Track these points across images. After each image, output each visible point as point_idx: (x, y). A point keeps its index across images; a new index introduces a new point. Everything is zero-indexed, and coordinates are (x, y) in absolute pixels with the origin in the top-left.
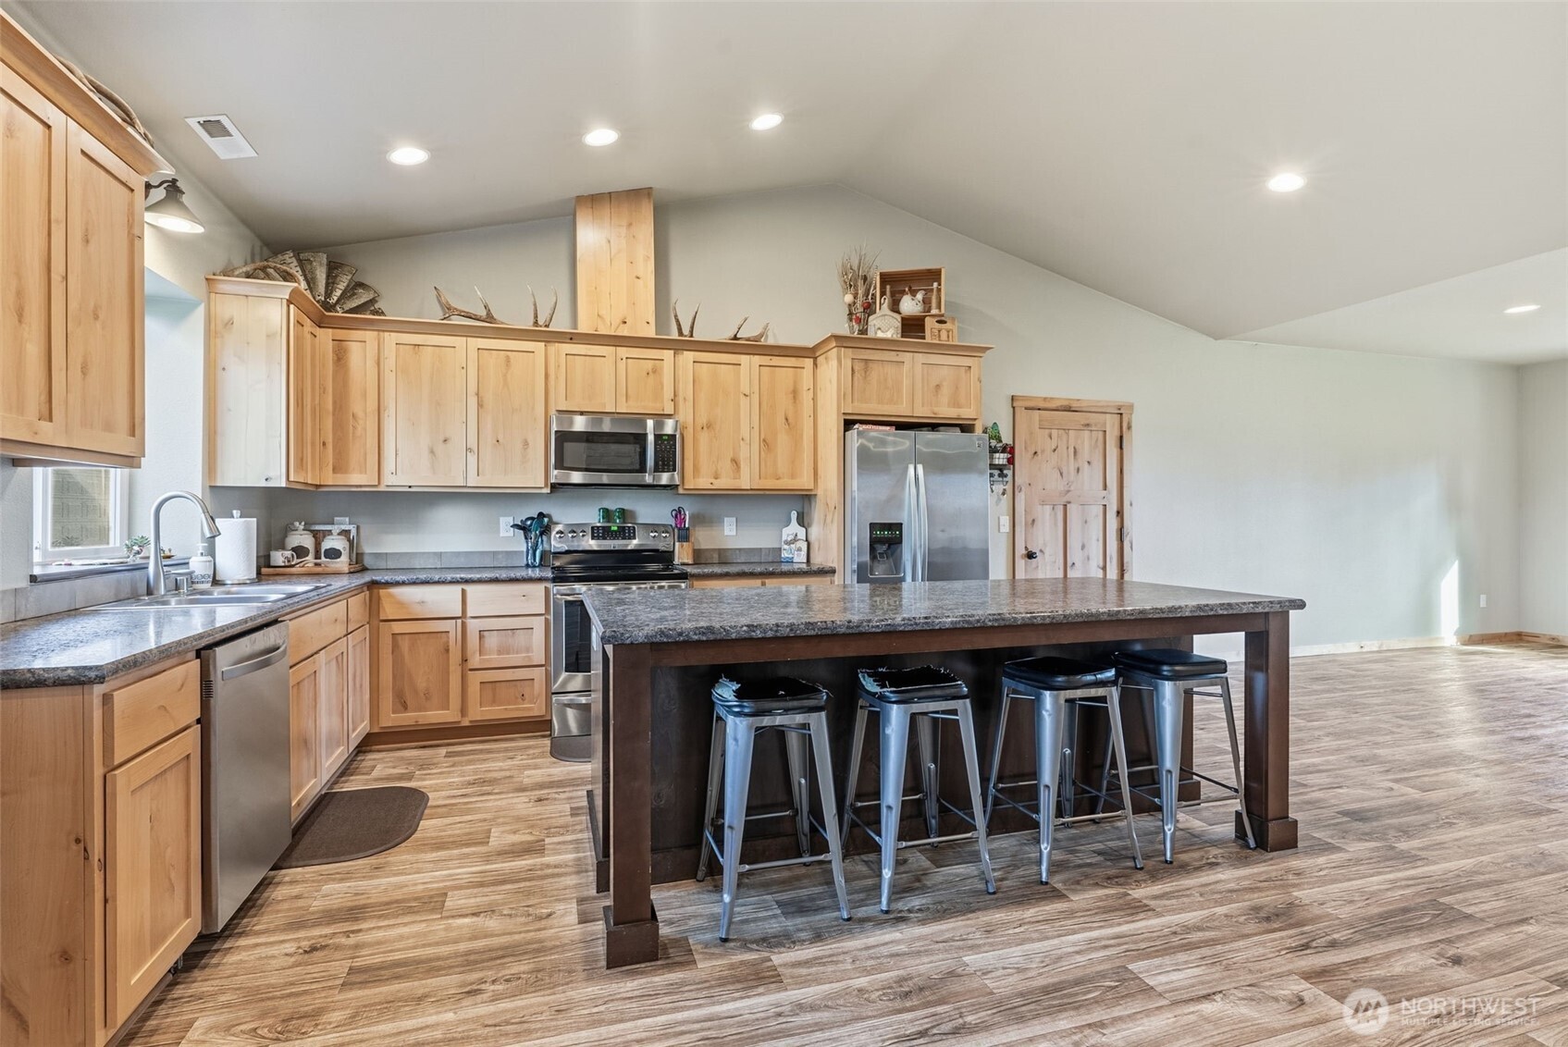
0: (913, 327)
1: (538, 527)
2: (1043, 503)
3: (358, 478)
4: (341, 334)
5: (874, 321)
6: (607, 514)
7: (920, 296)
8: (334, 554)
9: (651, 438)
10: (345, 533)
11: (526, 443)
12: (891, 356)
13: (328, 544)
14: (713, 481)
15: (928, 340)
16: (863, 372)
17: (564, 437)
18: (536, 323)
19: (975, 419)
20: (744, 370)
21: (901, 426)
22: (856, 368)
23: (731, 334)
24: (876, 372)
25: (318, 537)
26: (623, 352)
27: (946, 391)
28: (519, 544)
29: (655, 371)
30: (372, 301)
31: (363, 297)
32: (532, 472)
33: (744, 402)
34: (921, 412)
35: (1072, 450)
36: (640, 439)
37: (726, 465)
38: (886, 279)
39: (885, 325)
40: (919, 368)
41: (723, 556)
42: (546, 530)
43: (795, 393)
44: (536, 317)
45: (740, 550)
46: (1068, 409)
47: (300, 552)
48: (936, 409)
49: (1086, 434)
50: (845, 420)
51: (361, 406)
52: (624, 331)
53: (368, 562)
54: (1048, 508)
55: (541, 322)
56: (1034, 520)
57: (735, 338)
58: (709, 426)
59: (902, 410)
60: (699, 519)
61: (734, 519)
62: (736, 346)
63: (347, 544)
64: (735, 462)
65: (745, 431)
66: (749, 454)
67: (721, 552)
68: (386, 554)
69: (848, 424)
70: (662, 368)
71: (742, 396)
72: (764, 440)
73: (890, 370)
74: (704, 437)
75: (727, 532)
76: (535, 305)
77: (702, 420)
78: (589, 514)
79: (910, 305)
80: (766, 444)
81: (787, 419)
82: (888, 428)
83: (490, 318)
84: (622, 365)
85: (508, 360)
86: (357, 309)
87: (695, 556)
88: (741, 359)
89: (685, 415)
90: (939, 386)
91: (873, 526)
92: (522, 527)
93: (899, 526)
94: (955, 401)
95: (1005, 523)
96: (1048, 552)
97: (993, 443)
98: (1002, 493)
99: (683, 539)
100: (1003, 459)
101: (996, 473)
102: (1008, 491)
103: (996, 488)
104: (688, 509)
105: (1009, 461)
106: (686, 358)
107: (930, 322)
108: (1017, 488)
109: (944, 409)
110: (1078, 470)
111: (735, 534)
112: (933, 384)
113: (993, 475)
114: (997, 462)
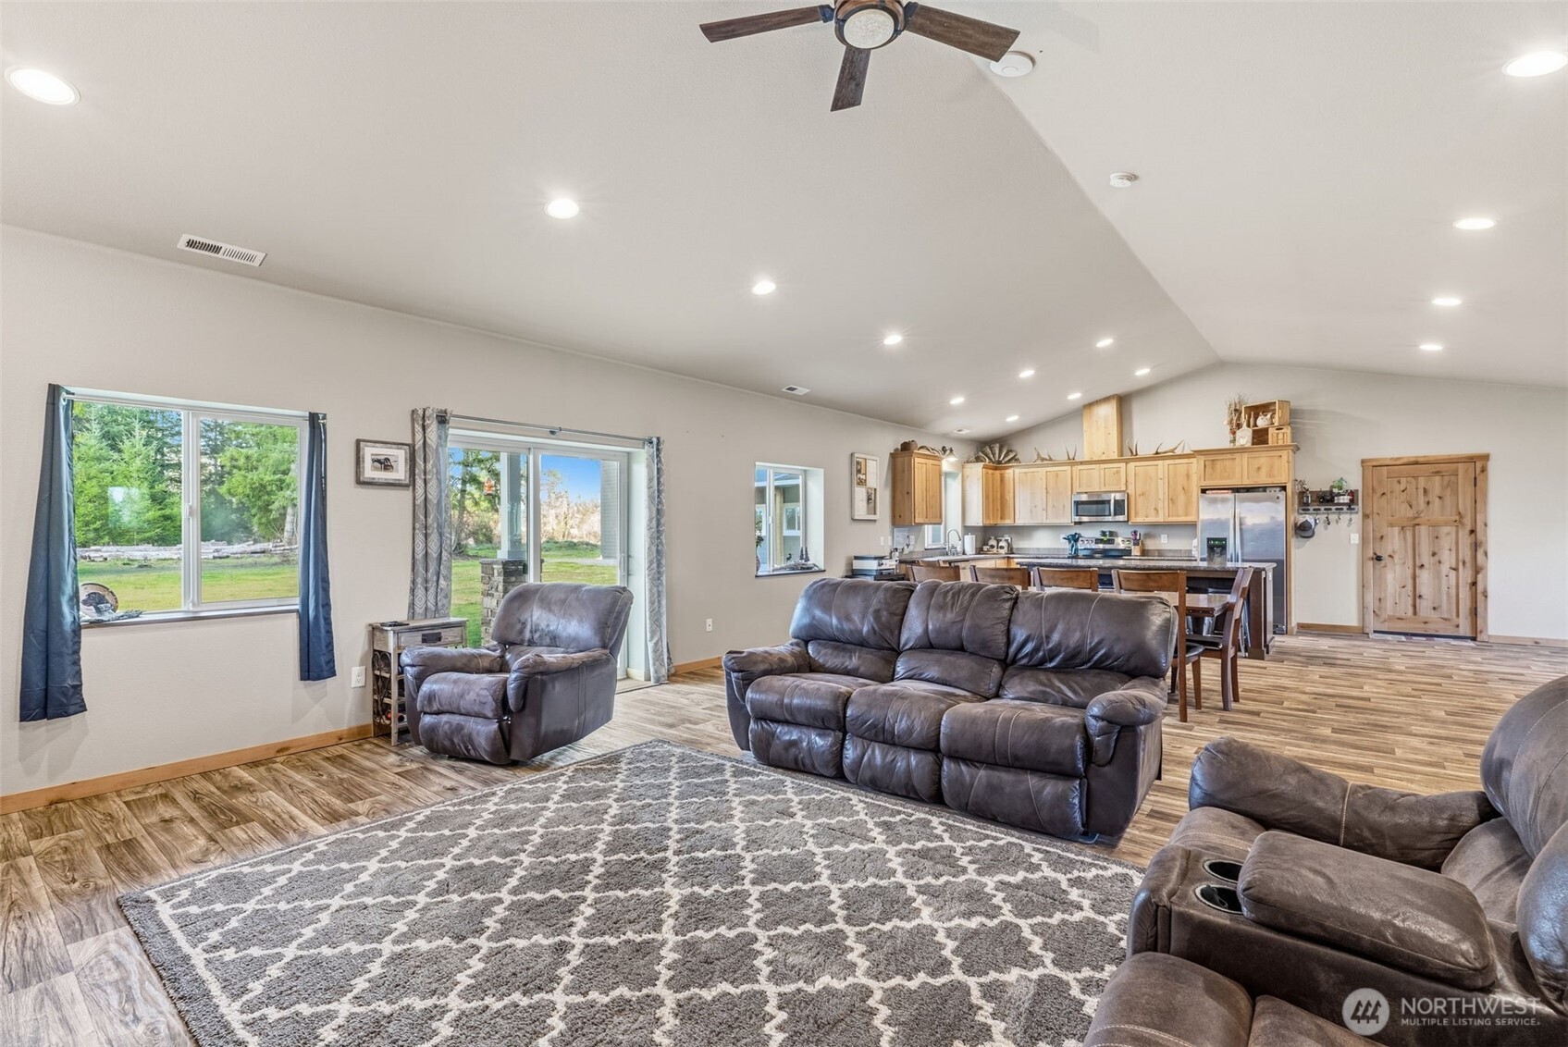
0: (1260, 437)
1: (1074, 539)
2: (1391, 525)
3: (1008, 522)
4: (1003, 471)
5: (1239, 433)
6: (1104, 533)
7: (1269, 416)
8: (1002, 547)
9: (1112, 502)
10: (1007, 541)
11: (1063, 507)
12: (1229, 456)
13: (1000, 544)
14: (1145, 518)
15: (1270, 444)
16: (1213, 466)
17: (1077, 503)
18: (1068, 459)
19: (1286, 483)
20: (1160, 467)
21: (1236, 490)
22: (1207, 464)
23: (1154, 452)
24: (1219, 465)
25: (998, 541)
26: (1103, 466)
27: (1264, 471)
28: (1067, 545)
29: (1116, 473)
30: (1014, 458)
31: (1011, 456)
32: (1068, 517)
33: (1160, 482)
34: (1247, 482)
35: (1421, 491)
36: (1109, 502)
37: (1153, 512)
38: (1249, 409)
39: (1245, 437)
40: (1245, 460)
41: (1161, 552)
42: (1076, 541)
43: (1188, 476)
44: (1068, 456)
45: (1170, 550)
46: (1416, 463)
47: (992, 547)
48: (1256, 480)
49: (1437, 479)
50: (1202, 489)
51: (1009, 497)
52: (1104, 458)
53: (1015, 551)
54: (1396, 529)
55: (1070, 458)
56: (1382, 537)
57: (1157, 453)
58: (1143, 495)
59: (1236, 482)
60: (1148, 536)
61: (1167, 536)
62: (1158, 456)
63: (1006, 545)
64: (1156, 509)
65: (1161, 496)
66: (1163, 506)
67: (1158, 550)
68: (1021, 548)
69: (1204, 491)
70: (1120, 471)
71: (1159, 480)
73: (1227, 463)
74: (1140, 500)
75: (1163, 542)
76: (1068, 451)
77: (1139, 492)
78: (1094, 533)
79: (1262, 422)
80: (1172, 500)
81: (1184, 489)
82: (1226, 491)
83: (1051, 459)
84: (1102, 472)
85: (1057, 475)
86: (1009, 461)
87: (1144, 553)
88: (1160, 463)
89: (1131, 491)
90: (1259, 468)
91: (1209, 540)
92: (1068, 539)
93: (1225, 539)
94: (1270, 475)
95: (1355, 538)
96: (1396, 557)
97: (1336, 491)
98: (1351, 520)
99: (1135, 544)
100: (1346, 499)
101: (1345, 508)
102: (1357, 518)
103: (1345, 517)
104: (1141, 531)
105: (1352, 501)
106: (1132, 465)
107: (1272, 431)
108: (1366, 516)
109: (1262, 479)
110: (1428, 503)
111: (1166, 542)
112: (1255, 467)
113: (1342, 509)
114: (1342, 501)
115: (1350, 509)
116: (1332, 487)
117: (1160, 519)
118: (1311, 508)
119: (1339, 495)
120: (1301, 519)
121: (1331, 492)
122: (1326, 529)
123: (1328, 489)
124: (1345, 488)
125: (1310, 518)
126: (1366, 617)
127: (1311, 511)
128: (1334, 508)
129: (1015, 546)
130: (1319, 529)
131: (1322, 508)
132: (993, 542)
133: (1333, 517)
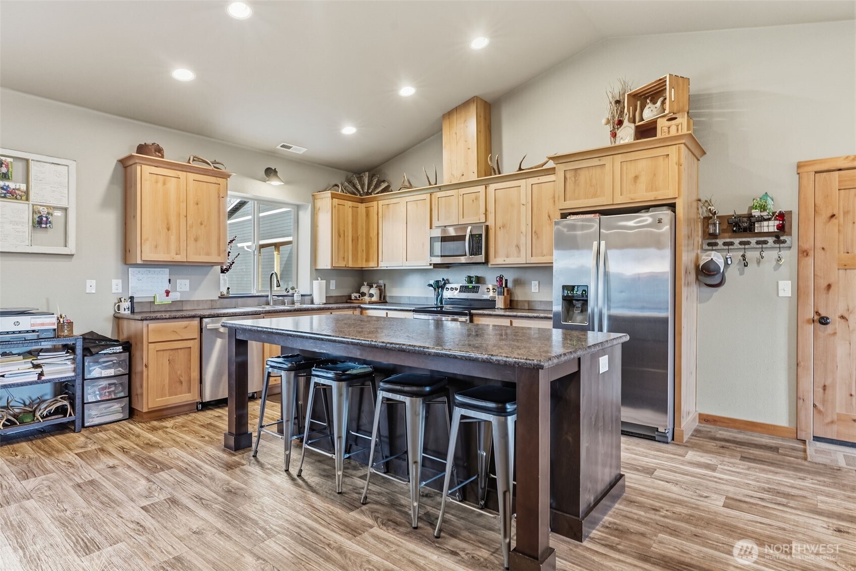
0: (646, 131)
1: (439, 286)
3: (373, 265)
4: (370, 204)
5: (620, 133)
6: (470, 279)
7: (658, 104)
8: (371, 295)
9: (466, 237)
14: (506, 259)
15: (654, 137)
16: (573, 179)
17: (432, 240)
19: (675, 198)
20: (523, 189)
22: (568, 176)
23: (518, 169)
24: (583, 175)
26: (461, 191)
27: (643, 179)
29: (477, 198)
30: (388, 186)
31: (384, 186)
32: (426, 258)
33: (523, 209)
34: (621, 200)
37: (514, 250)
38: (636, 97)
40: (618, 165)
41: (530, 305)
42: (442, 287)
44: (429, 181)
45: (541, 301)
47: (363, 294)
48: (632, 196)
50: (561, 214)
52: (462, 180)
53: (388, 299)
55: (432, 183)
56: (829, 286)
58: (504, 227)
59: (603, 201)
60: (515, 282)
61: (537, 282)
62: (522, 174)
64: (518, 246)
65: (523, 229)
66: (525, 242)
67: (529, 302)
68: (393, 296)
69: (564, 216)
70: (479, 197)
71: (522, 206)
72: (535, 232)
73: (594, 172)
74: (500, 234)
75: (533, 291)
76: (427, 175)
77: (499, 224)
78: (459, 278)
80: (537, 234)
81: (549, 217)
82: (593, 215)
83: (411, 186)
84: (461, 198)
85: (417, 205)
86: (380, 192)
87: (511, 305)
88: (522, 182)
89: (490, 223)
90: (636, 178)
91: (565, 289)
92: (433, 287)
93: (586, 290)
94: (652, 187)
95: (786, 288)
97: (756, 213)
98: (779, 259)
99: (500, 293)
100: (771, 226)
101: (771, 240)
102: (789, 256)
103: (771, 255)
104: (510, 277)
105: (781, 228)
106: (492, 187)
107: (662, 124)
108: (803, 253)
109: (642, 195)
111: (537, 291)
112: (633, 175)
113: (765, 242)
114: (765, 230)
115: (778, 241)
116: (751, 208)
117: (521, 260)
118: (720, 242)
119: (762, 219)
120: (704, 259)
121: (750, 216)
122: (742, 273)
123: (744, 211)
124: (772, 207)
125: (718, 258)
126: (802, 414)
127: (720, 246)
128: (753, 240)
129: (388, 294)
130: (732, 274)
131: (737, 241)
132: (364, 289)
133: (752, 255)
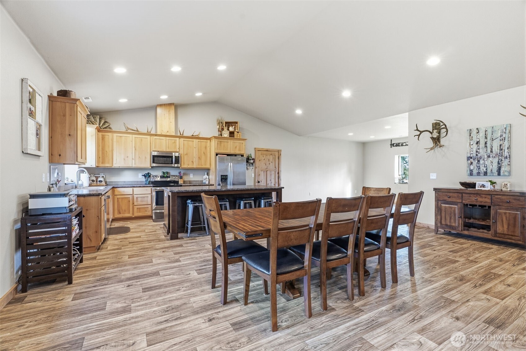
0: (232, 134)
1: (147, 176)
3: (107, 165)
4: (103, 134)
5: (223, 132)
6: (164, 173)
7: (233, 127)
8: (101, 181)
9: (174, 157)
10: (103, 177)
11: (146, 158)
12: (226, 141)
13: (99, 179)
14: (187, 166)
15: (235, 138)
16: (220, 144)
17: (154, 156)
18: (148, 132)
20: (194, 142)
21: (228, 155)
22: (218, 143)
24: (222, 144)
25: (97, 178)
26: (168, 138)
27: (238, 148)
28: (143, 179)
29: (175, 142)
30: (109, 126)
31: (107, 125)
32: (147, 163)
33: (195, 149)
34: (232, 152)
35: (268, 160)
36: (172, 157)
37: (191, 163)
38: (226, 123)
39: (226, 134)
40: (232, 143)
41: (190, 182)
42: (150, 176)
43: (206, 147)
44: (148, 130)
45: (194, 180)
46: (267, 150)
48: (235, 152)
52: (168, 134)
53: (108, 183)
54: (262, 172)
55: (149, 131)
56: (259, 175)
57: (193, 136)
58: (187, 154)
59: (228, 152)
60: (184, 174)
61: (192, 174)
62: (193, 137)
63: (104, 180)
64: (193, 162)
65: (195, 155)
66: (196, 160)
67: (189, 181)
68: (112, 182)
69: (217, 155)
70: (176, 142)
71: (194, 148)
73: (226, 143)
74: (186, 157)
75: (191, 177)
76: (148, 128)
77: (185, 153)
78: (160, 174)
79: (231, 129)
80: (199, 158)
81: (204, 153)
82: (225, 155)
83: (137, 131)
84: (167, 141)
85: (142, 140)
86: (105, 128)
88: (194, 140)
89: (181, 152)
91: (222, 176)
92: (144, 176)
93: (227, 176)
94: (240, 150)
95: (253, 175)
96: (262, 181)
97: (250, 158)
99: (181, 178)
101: (251, 164)
102: (254, 168)
103: (251, 168)
104: (182, 172)
105: (254, 162)
106: (181, 140)
107: (235, 133)
108: (256, 168)
109: (237, 151)
110: (269, 164)
111: (192, 177)
112: (235, 146)
113: (250, 165)
114: (251, 162)
116: (249, 156)
117: (195, 166)
119: (251, 160)
124: (252, 157)
128: (248, 164)
